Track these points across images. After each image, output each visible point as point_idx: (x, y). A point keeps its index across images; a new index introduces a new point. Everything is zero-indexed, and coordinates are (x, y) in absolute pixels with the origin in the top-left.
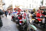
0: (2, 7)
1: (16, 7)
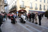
0: (4, 9)
1: (21, 9)
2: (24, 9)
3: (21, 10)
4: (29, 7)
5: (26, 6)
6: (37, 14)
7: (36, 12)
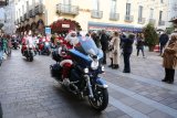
2: (72, 19)
3: (60, 23)
4: (88, 11)
5: (78, 9)
6: (116, 34)
7: (113, 27)
